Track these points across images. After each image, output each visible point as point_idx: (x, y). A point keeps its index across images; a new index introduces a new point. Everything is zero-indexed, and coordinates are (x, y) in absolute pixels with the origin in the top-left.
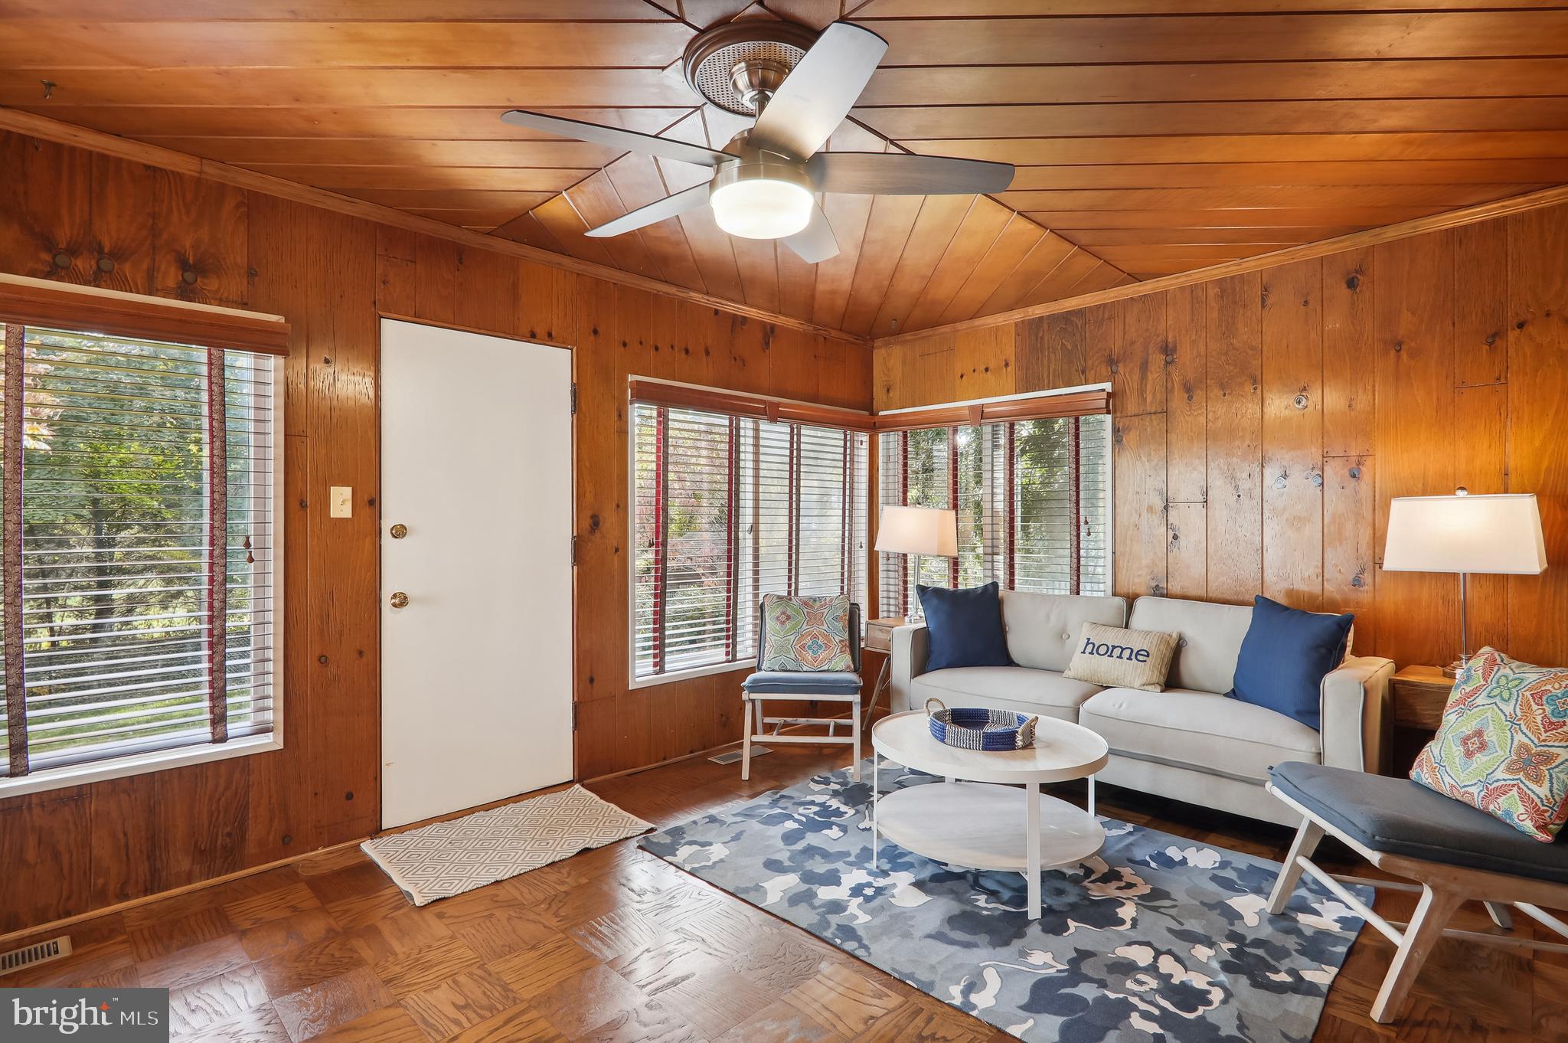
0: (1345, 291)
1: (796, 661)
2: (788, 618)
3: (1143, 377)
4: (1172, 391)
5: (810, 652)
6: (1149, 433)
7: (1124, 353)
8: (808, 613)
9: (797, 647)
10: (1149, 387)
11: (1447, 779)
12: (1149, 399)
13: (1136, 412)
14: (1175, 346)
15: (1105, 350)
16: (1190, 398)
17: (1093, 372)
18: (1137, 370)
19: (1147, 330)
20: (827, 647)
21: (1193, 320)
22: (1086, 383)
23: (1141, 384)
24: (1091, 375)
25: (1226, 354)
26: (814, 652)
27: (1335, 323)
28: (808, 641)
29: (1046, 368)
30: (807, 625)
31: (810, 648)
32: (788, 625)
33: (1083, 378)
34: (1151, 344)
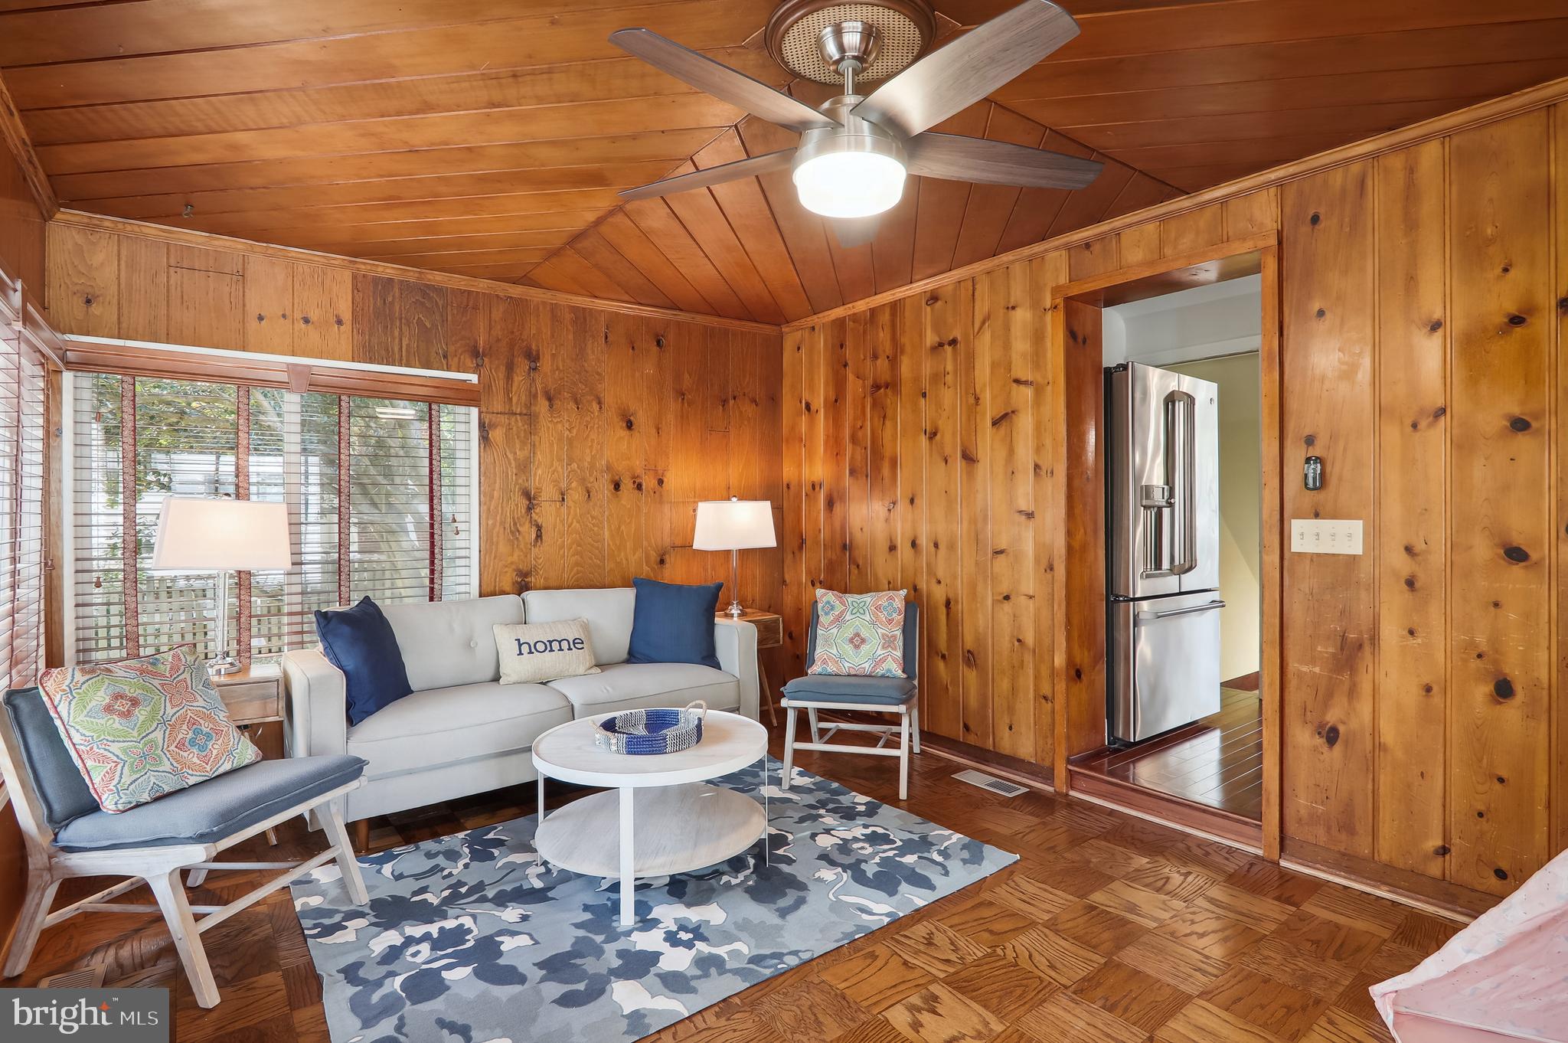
0: (655, 349)
1: (174, 772)
2: (135, 702)
3: (509, 378)
4: (535, 396)
5: (195, 750)
6: (515, 433)
7: (490, 347)
8: (162, 685)
9: (172, 748)
10: (514, 389)
11: (847, 665)
12: (514, 400)
13: (503, 411)
14: (538, 355)
15: (469, 339)
16: (551, 406)
17: (456, 360)
18: (503, 368)
19: (513, 333)
20: (218, 732)
21: (553, 336)
22: (448, 369)
23: (507, 384)
24: (454, 362)
25: (579, 373)
26: (202, 748)
27: (650, 369)
28: (185, 733)
29: (397, 341)
30: (173, 706)
31: (193, 743)
32: (141, 714)
33: (444, 362)
34: (516, 348)
